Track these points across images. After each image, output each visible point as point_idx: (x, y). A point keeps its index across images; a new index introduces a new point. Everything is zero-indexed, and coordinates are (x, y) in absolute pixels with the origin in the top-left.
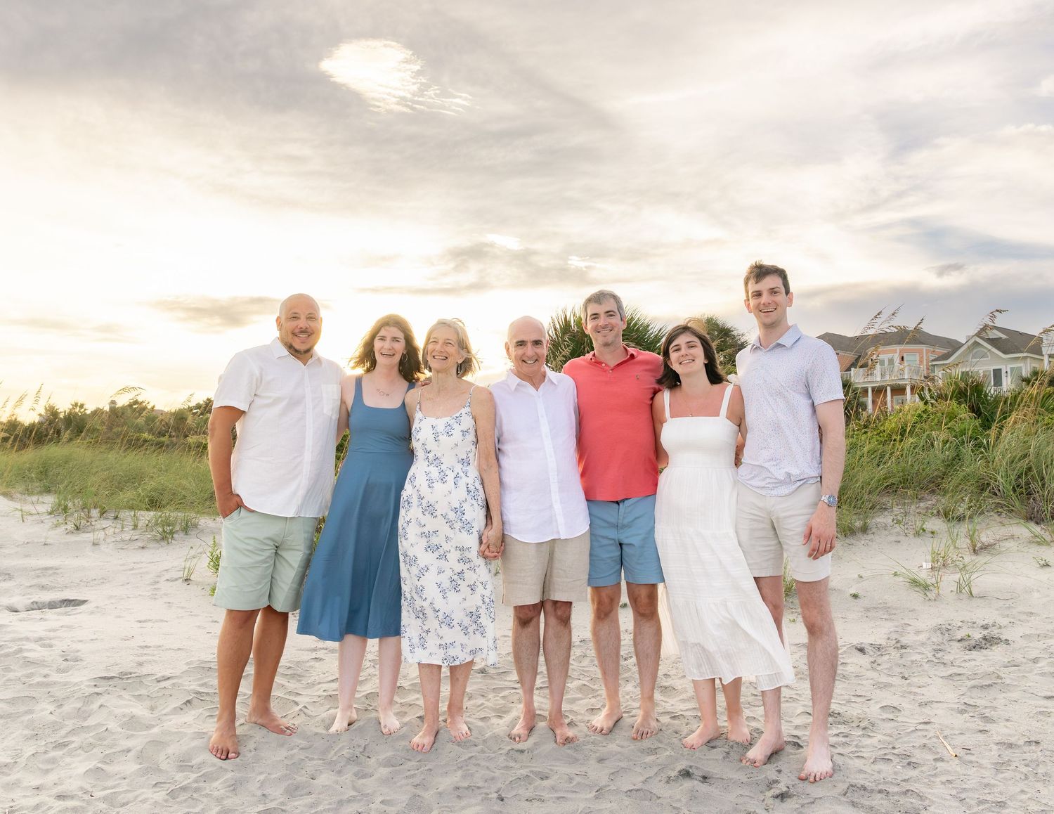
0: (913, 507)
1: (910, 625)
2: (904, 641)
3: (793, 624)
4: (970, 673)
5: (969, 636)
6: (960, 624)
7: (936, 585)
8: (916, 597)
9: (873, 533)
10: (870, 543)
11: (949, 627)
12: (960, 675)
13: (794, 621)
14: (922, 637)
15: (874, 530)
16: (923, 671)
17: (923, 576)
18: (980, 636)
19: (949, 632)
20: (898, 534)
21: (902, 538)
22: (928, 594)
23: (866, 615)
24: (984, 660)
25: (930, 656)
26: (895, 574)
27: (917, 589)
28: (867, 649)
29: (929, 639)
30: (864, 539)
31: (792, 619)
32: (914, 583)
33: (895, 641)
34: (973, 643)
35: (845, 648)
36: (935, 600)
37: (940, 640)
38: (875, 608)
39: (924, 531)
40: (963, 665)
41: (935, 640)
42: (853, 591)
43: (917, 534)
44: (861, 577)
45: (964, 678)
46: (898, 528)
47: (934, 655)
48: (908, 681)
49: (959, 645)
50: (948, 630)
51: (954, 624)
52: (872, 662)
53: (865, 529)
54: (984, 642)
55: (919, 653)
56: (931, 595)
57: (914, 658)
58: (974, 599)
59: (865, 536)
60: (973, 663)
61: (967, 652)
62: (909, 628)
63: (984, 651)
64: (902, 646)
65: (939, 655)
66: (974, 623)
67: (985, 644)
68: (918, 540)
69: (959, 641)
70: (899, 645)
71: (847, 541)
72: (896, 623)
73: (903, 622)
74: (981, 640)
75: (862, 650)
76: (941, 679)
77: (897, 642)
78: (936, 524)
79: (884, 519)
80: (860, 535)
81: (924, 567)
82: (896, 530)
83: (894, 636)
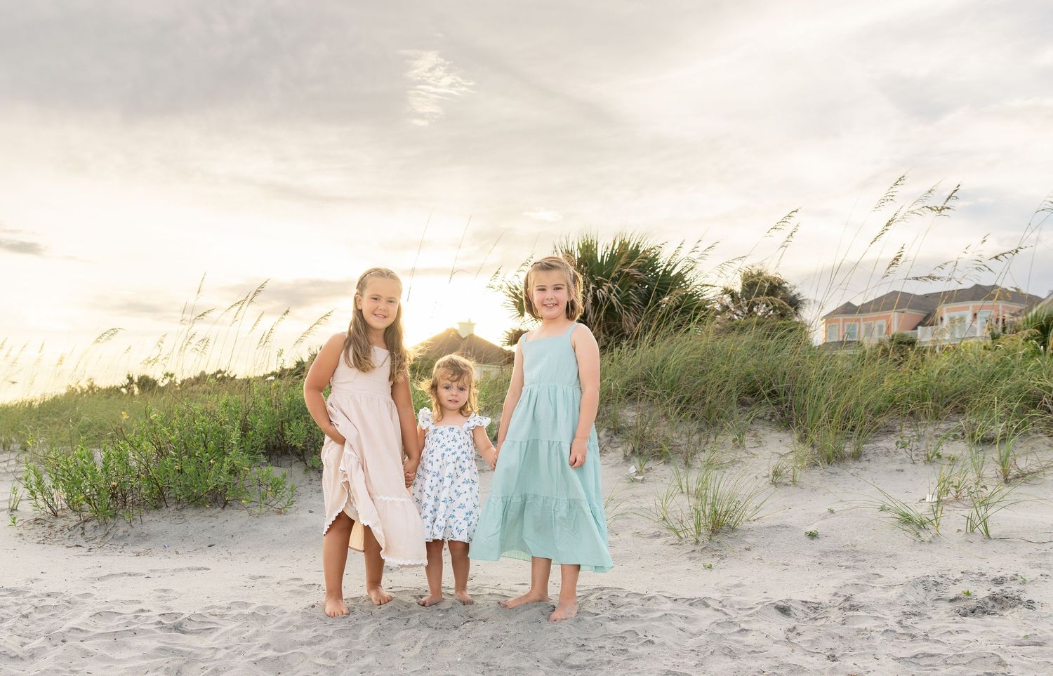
0: (930, 429)
1: (881, 576)
2: (859, 598)
3: (708, 572)
4: (951, 654)
5: (968, 594)
6: (959, 576)
7: (934, 522)
8: (904, 538)
9: (869, 460)
10: (861, 472)
11: (940, 580)
12: (932, 656)
13: (710, 567)
14: (893, 594)
15: (870, 456)
16: (870, 647)
17: (921, 511)
18: (987, 594)
19: (938, 588)
20: (903, 461)
21: (908, 466)
22: (922, 534)
23: (819, 561)
24: (982, 632)
25: (892, 623)
26: (882, 509)
27: (907, 528)
28: (798, 610)
29: (902, 596)
30: (854, 467)
31: (708, 565)
32: (907, 520)
33: (843, 599)
34: (973, 604)
35: (761, 606)
36: (930, 542)
37: (921, 599)
38: (837, 551)
39: (939, 456)
40: (944, 639)
41: (911, 599)
42: (811, 529)
43: (929, 461)
44: (832, 512)
45: (939, 661)
46: (903, 454)
47: (900, 622)
48: (835, 664)
49: (949, 606)
50: (937, 584)
51: (950, 577)
52: (790, 630)
53: (857, 456)
54: (991, 603)
55: (876, 618)
56: (925, 536)
57: (862, 626)
58: (991, 542)
59: (857, 464)
60: (962, 636)
61: (958, 618)
62: (880, 580)
63: (988, 618)
64: (852, 606)
65: (908, 622)
66: (983, 575)
67: (993, 607)
68: (929, 469)
69: (951, 601)
70: (847, 605)
71: (830, 469)
72: (860, 573)
73: (871, 571)
74: (987, 600)
75: (784, 610)
76: (896, 663)
77: (845, 600)
78: (959, 449)
79: (887, 443)
80: (850, 463)
81: (927, 500)
82: (901, 457)
83: (848, 592)
